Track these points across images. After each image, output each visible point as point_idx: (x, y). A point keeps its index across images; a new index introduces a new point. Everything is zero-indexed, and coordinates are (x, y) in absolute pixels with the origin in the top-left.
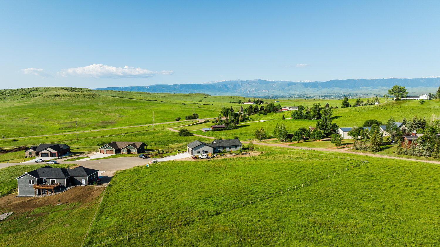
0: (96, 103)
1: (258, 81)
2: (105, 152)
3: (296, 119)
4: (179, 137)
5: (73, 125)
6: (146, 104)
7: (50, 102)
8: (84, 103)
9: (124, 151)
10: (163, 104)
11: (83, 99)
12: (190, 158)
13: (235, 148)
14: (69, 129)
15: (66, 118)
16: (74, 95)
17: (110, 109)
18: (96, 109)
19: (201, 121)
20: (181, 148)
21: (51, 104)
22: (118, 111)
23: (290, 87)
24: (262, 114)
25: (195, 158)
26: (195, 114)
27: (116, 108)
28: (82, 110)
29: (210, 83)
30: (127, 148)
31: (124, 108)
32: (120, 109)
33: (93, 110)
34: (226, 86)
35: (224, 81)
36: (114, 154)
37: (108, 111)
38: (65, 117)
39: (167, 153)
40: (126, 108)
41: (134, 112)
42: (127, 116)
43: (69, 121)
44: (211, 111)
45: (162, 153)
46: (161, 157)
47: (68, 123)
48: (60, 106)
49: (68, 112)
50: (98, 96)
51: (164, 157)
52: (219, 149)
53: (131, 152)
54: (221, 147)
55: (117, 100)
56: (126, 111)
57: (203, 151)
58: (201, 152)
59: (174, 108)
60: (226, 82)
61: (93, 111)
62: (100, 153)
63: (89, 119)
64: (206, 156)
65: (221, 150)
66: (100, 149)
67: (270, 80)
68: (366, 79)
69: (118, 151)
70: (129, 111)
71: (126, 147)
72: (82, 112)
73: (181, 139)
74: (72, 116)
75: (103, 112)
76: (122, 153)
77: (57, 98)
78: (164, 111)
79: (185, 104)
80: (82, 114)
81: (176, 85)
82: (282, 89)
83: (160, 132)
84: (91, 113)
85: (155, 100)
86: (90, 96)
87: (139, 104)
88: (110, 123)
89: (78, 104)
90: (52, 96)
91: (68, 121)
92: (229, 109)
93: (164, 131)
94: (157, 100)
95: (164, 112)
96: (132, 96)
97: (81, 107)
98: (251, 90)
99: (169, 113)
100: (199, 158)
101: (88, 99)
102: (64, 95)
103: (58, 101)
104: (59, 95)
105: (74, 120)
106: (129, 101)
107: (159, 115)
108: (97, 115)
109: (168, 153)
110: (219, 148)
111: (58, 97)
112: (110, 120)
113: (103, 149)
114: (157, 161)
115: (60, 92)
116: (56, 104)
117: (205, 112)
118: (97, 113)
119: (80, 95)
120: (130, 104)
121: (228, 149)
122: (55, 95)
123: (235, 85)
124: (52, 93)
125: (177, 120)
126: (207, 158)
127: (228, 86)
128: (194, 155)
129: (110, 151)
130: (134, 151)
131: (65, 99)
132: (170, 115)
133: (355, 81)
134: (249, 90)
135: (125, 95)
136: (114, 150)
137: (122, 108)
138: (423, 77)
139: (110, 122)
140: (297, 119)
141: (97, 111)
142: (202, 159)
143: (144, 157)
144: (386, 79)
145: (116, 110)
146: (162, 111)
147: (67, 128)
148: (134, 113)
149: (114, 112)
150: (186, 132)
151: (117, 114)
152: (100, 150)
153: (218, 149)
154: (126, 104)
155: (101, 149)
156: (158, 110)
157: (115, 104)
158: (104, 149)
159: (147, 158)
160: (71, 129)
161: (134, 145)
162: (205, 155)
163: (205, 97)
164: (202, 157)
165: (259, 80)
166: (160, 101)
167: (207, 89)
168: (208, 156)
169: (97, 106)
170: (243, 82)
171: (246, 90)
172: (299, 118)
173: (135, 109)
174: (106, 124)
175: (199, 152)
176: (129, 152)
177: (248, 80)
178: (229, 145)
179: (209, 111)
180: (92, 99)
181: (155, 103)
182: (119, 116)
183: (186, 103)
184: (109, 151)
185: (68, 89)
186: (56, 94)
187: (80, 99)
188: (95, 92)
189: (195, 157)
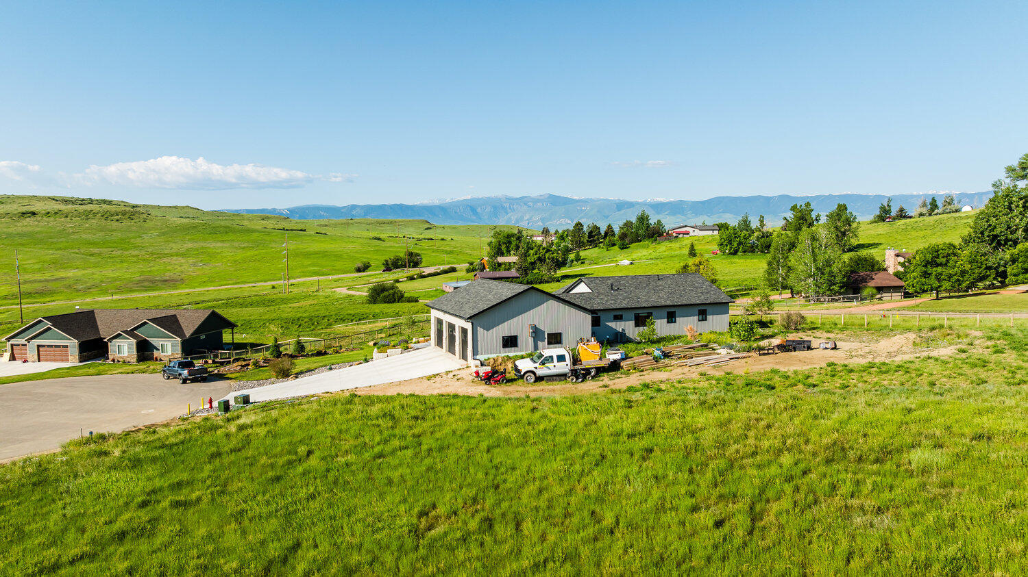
0: (138, 234)
1: (549, 198)
2: (31, 353)
3: (735, 253)
4: (371, 306)
5: (51, 286)
6: (276, 236)
7: (5, 230)
8: (102, 234)
9: (125, 349)
10: (322, 238)
11: (103, 222)
12: (463, 374)
13: (696, 318)
14: (35, 298)
15: (40, 270)
16: (79, 214)
17: (175, 247)
18: (135, 247)
19: (428, 271)
20: (383, 335)
21: (7, 234)
22: (195, 253)
23: (622, 212)
24: (616, 248)
25: (494, 377)
26: (411, 254)
27: (190, 245)
28: (96, 250)
29: (437, 202)
30: (134, 336)
31: (213, 245)
32: (202, 248)
33: (126, 250)
34: (473, 210)
35: (469, 197)
36: (73, 361)
37: (166, 252)
38: (36, 266)
39: (319, 354)
40: (219, 244)
41: (240, 255)
42: (220, 264)
43: (46, 276)
44: (451, 252)
45: (292, 356)
46: (285, 374)
47: (40, 281)
48: (33, 239)
49: (50, 255)
50: (145, 216)
51: (297, 376)
52: (618, 326)
53: (156, 353)
54: (625, 314)
55: (194, 227)
56: (218, 253)
57: (537, 333)
58: (526, 341)
59: (350, 246)
60: (472, 200)
61: (126, 253)
62: (13, 358)
63: (109, 273)
64: (568, 361)
65: (627, 327)
66: (8, 340)
67: (574, 198)
68: (793, 195)
69: (94, 349)
70: (225, 250)
71: (131, 333)
72: (92, 255)
73: (377, 311)
74: (56, 264)
75: (152, 254)
76: (111, 357)
77: (27, 219)
78: (324, 252)
79: (379, 239)
80: (92, 259)
81: (354, 207)
82: (604, 216)
83: (305, 297)
84: (119, 256)
85: (301, 230)
86: (123, 214)
87: (255, 236)
88: (167, 281)
89: (88, 236)
90: (15, 215)
91: (41, 278)
92: (513, 235)
93: (320, 293)
94: (305, 231)
95: (325, 254)
96: (240, 220)
97: (95, 244)
98: (531, 218)
99: (336, 256)
100: (520, 376)
101: (117, 223)
102: (48, 213)
103: (30, 229)
104: (34, 214)
105: (62, 274)
106: (228, 230)
107: (307, 262)
108: (135, 262)
109: (325, 353)
110: (618, 318)
111: (32, 218)
112: (168, 275)
113: (23, 341)
114: (246, 400)
115: (38, 207)
116: (21, 235)
117: (433, 254)
118: (134, 256)
119: (95, 214)
120: (231, 236)
121: (661, 327)
122: (24, 214)
123: (495, 207)
124: (17, 208)
125: (359, 270)
126: (575, 373)
127: (479, 210)
128: (481, 357)
129: (58, 352)
130: (169, 348)
131: (52, 222)
132: (338, 263)
133: (768, 199)
134: (528, 220)
135: (221, 218)
136: (73, 343)
137: (208, 245)
138: (915, 193)
139: (165, 279)
140: (739, 253)
141: (136, 253)
142: (539, 379)
143: (186, 372)
144: (835, 196)
145: (189, 250)
146: (316, 253)
147: (30, 293)
148: (238, 258)
149: (184, 255)
150: (391, 292)
151: (191, 261)
152: (9, 344)
153: (613, 325)
154: (219, 235)
155: (14, 341)
156: (307, 250)
157: (188, 237)
158: (29, 340)
159: (204, 380)
160: (44, 297)
161: (170, 323)
162: (561, 358)
163: (430, 226)
164: (541, 371)
165: (551, 196)
166: (312, 233)
167: (430, 215)
168: (576, 360)
169: (138, 240)
170: (512, 199)
171: (522, 218)
172: (745, 252)
173: (244, 248)
174: (151, 285)
175: (510, 342)
176: (145, 351)
177: (526, 197)
178: (668, 303)
179: (446, 252)
180: (127, 223)
181: (300, 236)
182: (195, 265)
183: (382, 236)
184: (51, 351)
185: (66, 201)
186: (25, 209)
187: (94, 222)
188: (138, 209)
189: (494, 372)
